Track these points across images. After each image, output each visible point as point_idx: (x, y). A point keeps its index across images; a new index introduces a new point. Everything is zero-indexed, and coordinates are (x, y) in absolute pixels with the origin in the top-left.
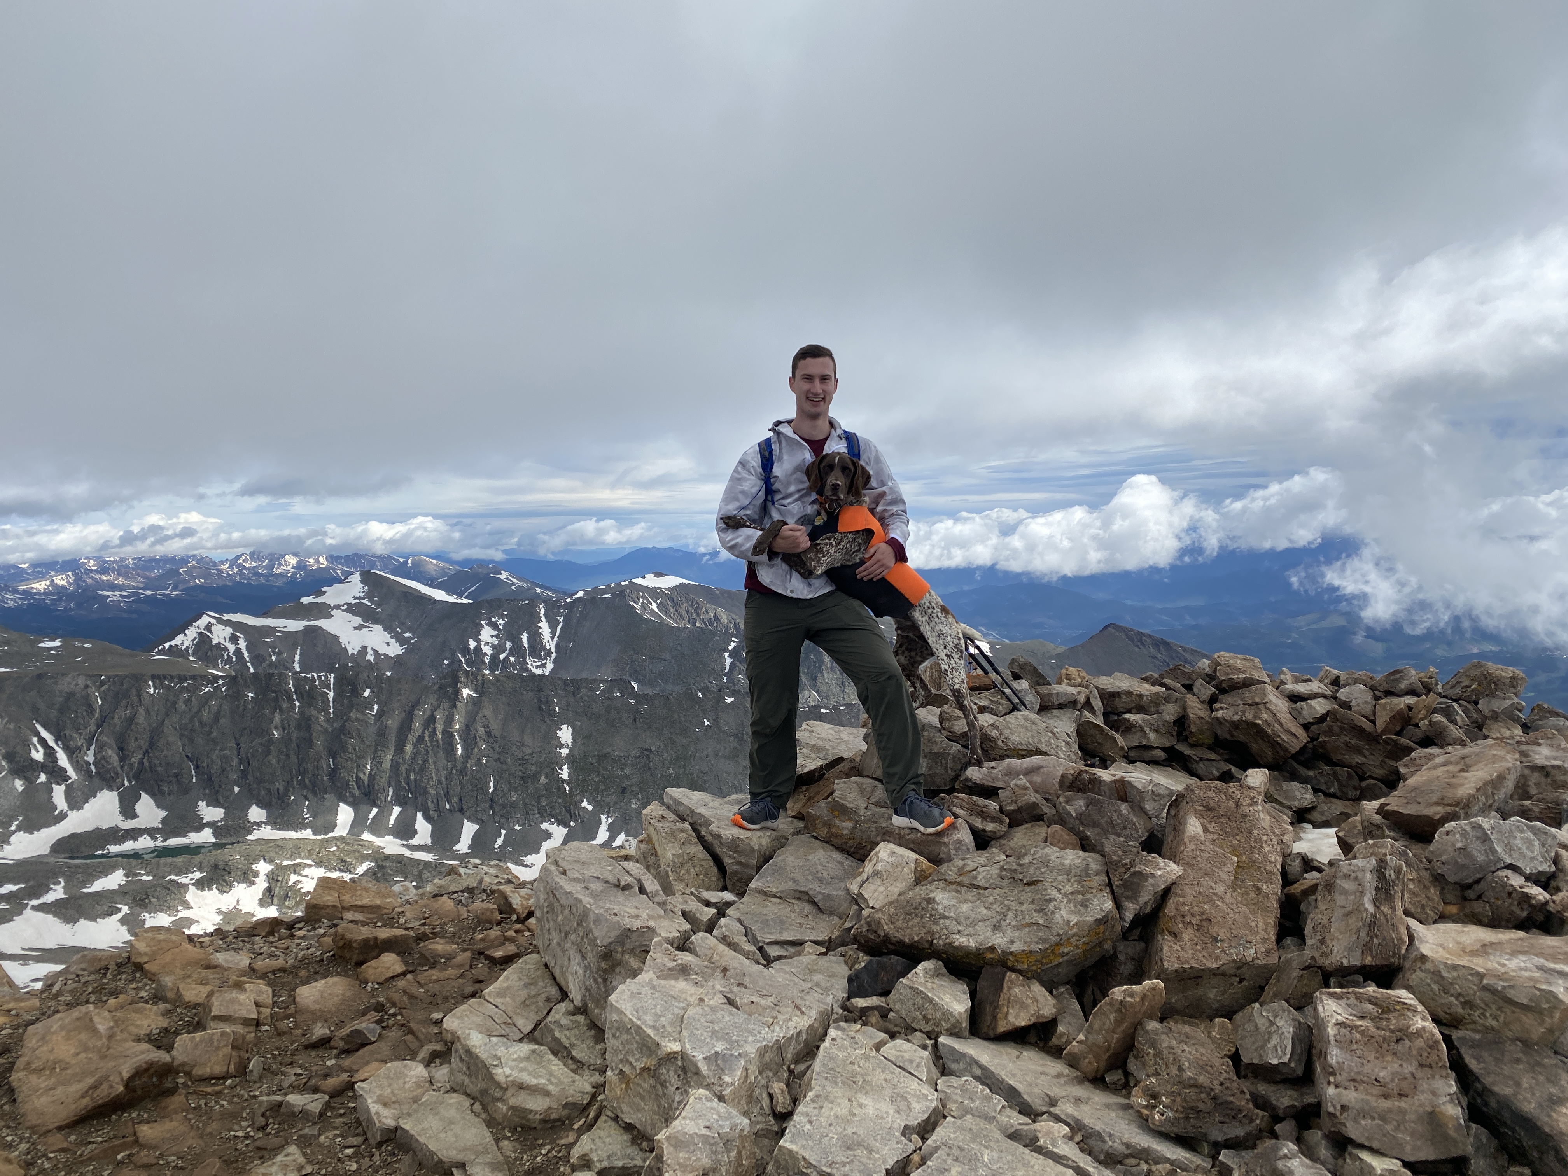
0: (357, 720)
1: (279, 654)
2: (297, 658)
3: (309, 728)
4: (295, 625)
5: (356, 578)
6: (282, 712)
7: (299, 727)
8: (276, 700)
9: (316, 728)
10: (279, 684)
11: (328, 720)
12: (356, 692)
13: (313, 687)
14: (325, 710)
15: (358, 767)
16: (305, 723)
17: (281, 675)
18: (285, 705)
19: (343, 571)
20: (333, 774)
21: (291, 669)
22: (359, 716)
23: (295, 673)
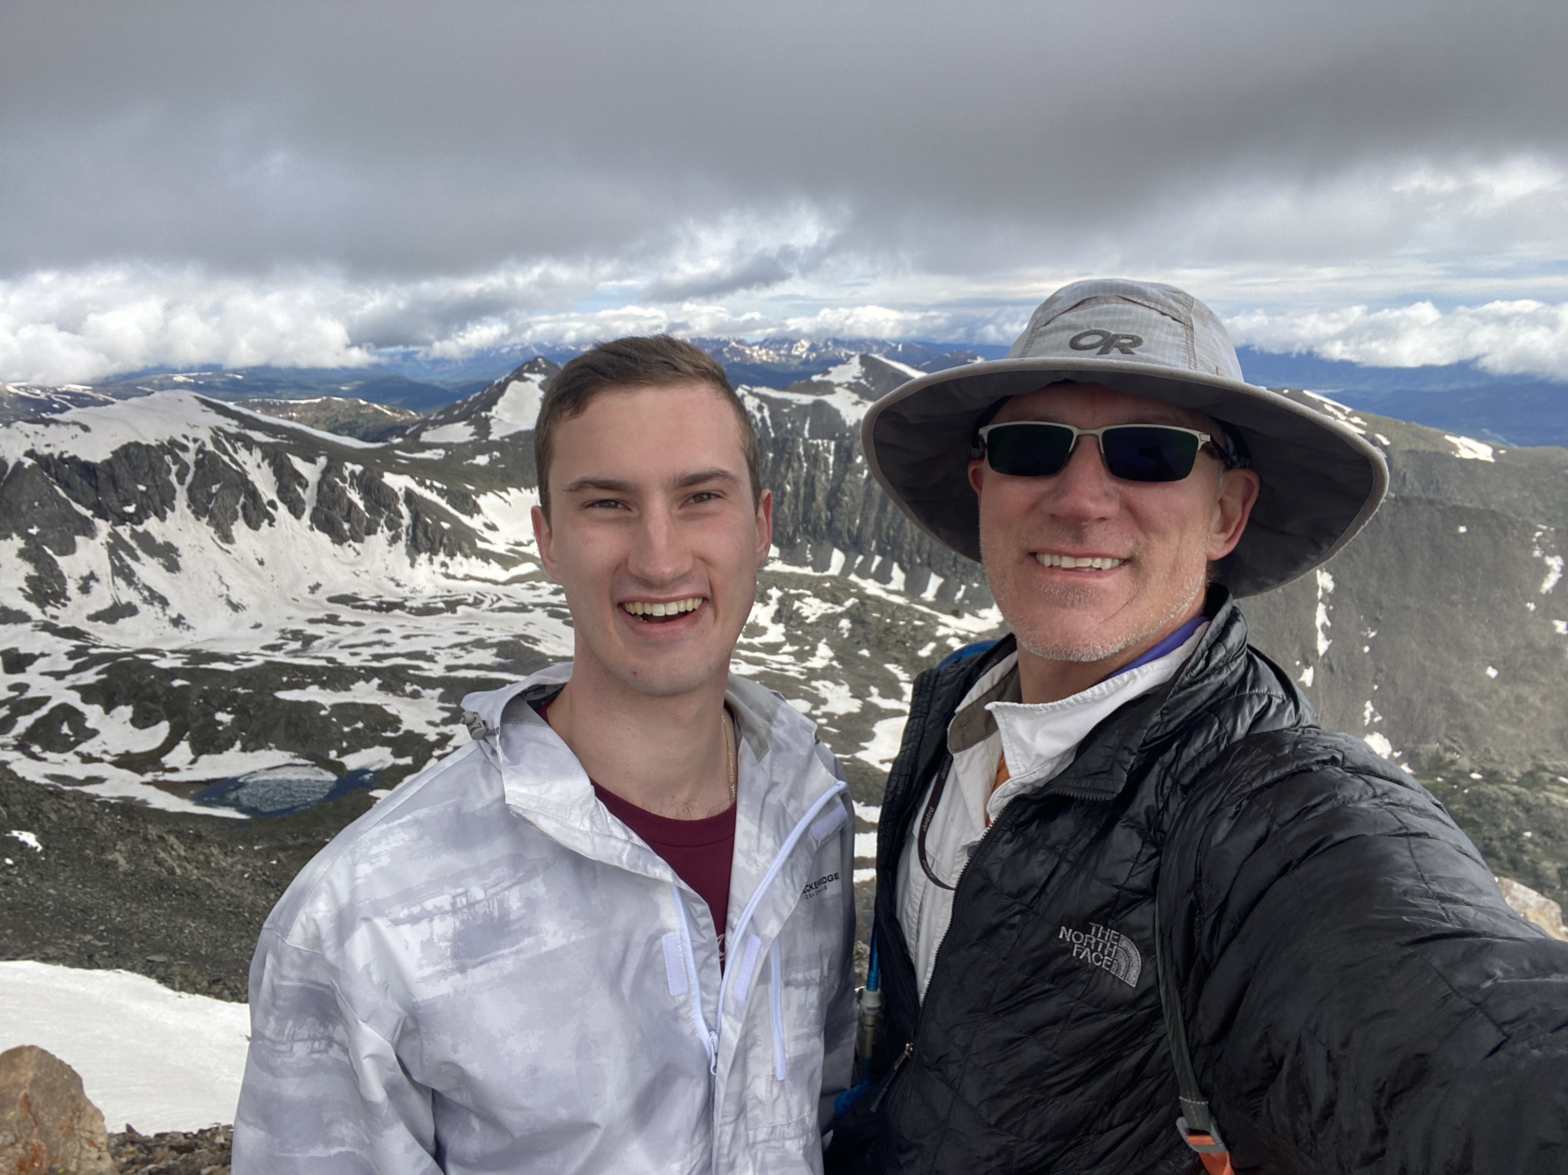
0: (850, 481)
1: (793, 422)
2: (807, 426)
3: (813, 485)
4: (806, 399)
5: (856, 360)
6: (793, 471)
7: (806, 484)
8: (789, 461)
9: (818, 486)
10: (792, 448)
11: (827, 480)
12: (850, 459)
13: (817, 452)
14: (826, 472)
15: (849, 521)
16: (810, 482)
17: (793, 441)
18: (796, 465)
19: (846, 354)
20: (830, 523)
21: (802, 436)
22: (853, 478)
23: (805, 440)
